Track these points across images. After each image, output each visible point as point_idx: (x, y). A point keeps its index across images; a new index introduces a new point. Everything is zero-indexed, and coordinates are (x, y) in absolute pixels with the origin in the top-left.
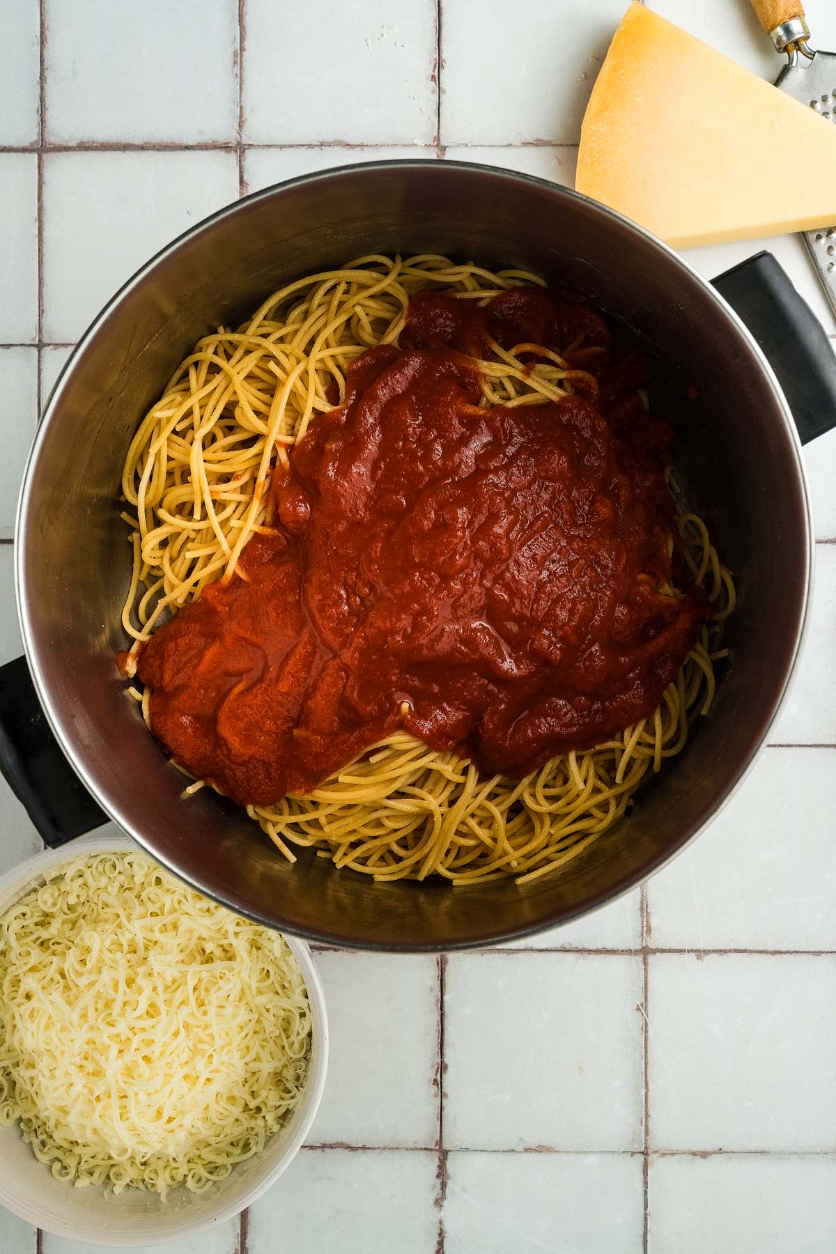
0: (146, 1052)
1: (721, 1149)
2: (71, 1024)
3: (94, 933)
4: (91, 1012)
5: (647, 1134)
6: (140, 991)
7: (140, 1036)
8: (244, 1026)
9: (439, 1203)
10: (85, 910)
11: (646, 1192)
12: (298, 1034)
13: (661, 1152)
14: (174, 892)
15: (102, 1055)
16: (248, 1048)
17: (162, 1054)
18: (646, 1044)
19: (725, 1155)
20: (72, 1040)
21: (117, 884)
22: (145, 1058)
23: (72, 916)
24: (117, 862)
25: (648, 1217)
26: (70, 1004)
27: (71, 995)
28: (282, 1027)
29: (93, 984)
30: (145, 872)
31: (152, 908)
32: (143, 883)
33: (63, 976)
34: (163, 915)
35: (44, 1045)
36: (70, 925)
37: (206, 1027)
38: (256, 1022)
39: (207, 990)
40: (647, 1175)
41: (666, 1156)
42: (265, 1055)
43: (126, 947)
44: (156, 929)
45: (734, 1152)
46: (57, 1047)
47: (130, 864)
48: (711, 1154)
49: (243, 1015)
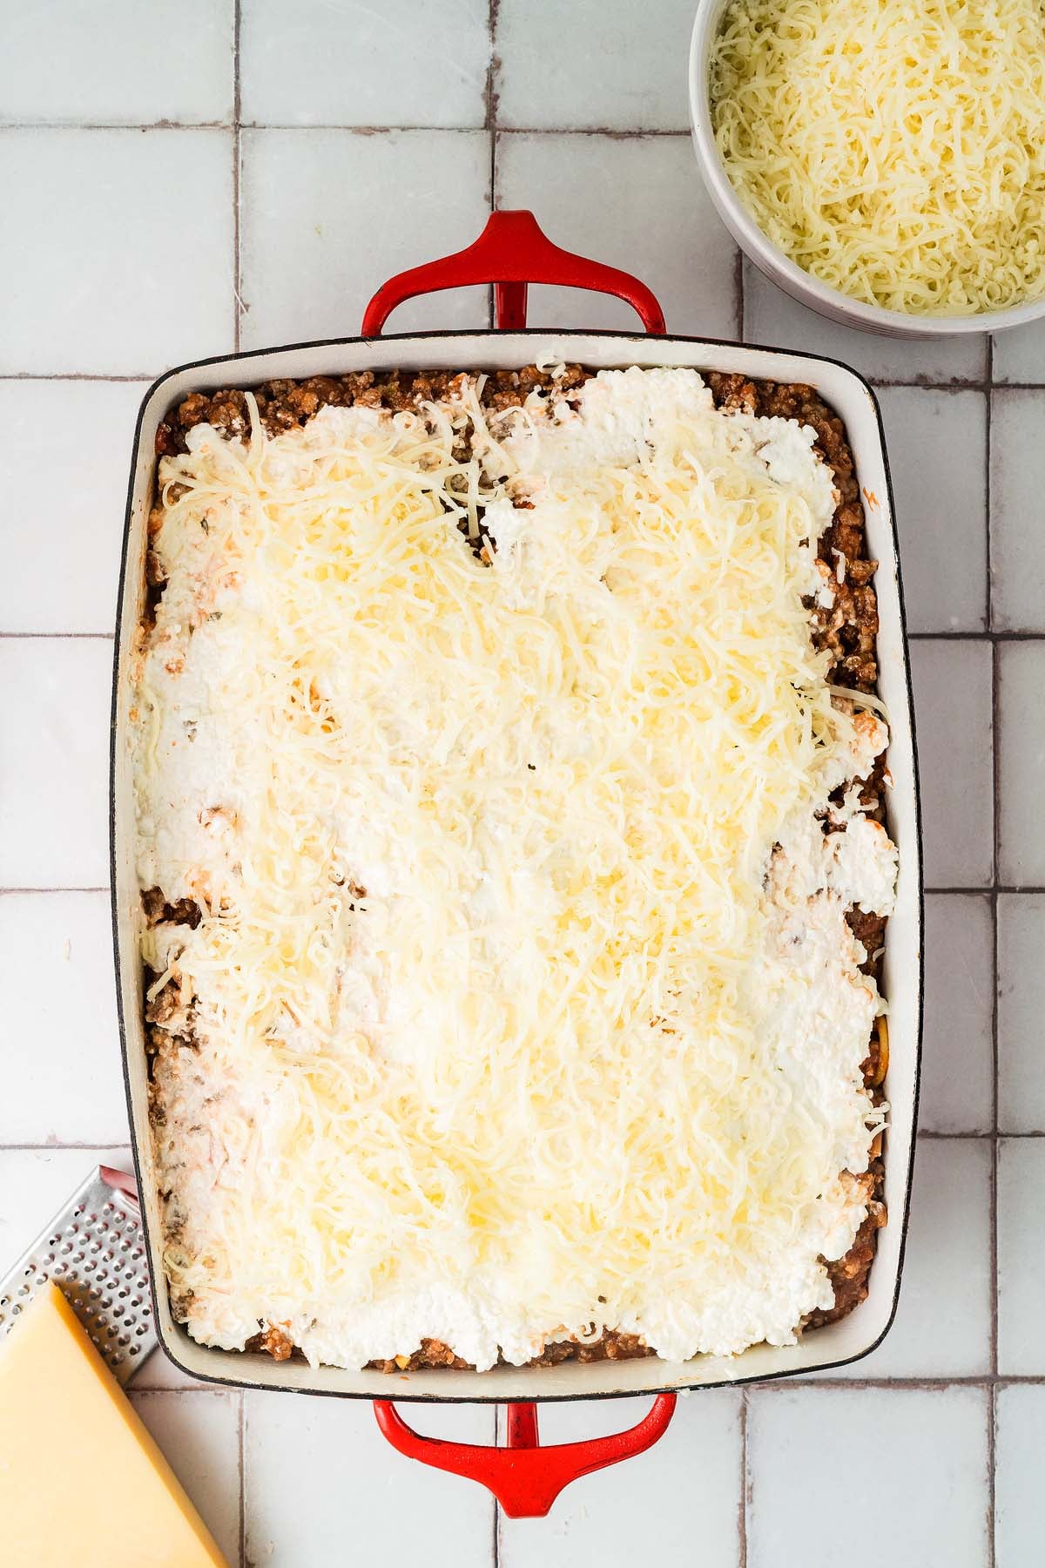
0: (914, 72)
1: (144, 131)
2: (1011, 89)
3: (1001, 208)
4: (990, 110)
5: (236, 151)
6: (934, 146)
7: (924, 90)
8: (796, 127)
9: (496, 64)
10: (1014, 236)
11: (237, 77)
12: (728, 130)
13: (218, 128)
14: (912, 276)
15: (967, 57)
16: (787, 101)
17: (894, 73)
18: (237, 263)
19: (138, 124)
20: (1006, 70)
21: (982, 273)
22: (913, 64)
23: (1029, 226)
24: (988, 301)
25: (234, 47)
26: (1016, 115)
27: (1016, 126)
28: (749, 134)
29: (993, 144)
30: (950, 296)
31: (935, 252)
32: (950, 282)
33: (1029, 150)
34: (919, 247)
35: (1038, 57)
36: (1030, 213)
37: (843, 117)
38: (782, 136)
39: (851, 163)
40: (235, 98)
41: (211, 121)
42: (764, 97)
43: (959, 197)
44: (926, 227)
45: (127, 127)
46: (1022, 58)
47: (970, 302)
48: (156, 125)
49: (800, 139)
